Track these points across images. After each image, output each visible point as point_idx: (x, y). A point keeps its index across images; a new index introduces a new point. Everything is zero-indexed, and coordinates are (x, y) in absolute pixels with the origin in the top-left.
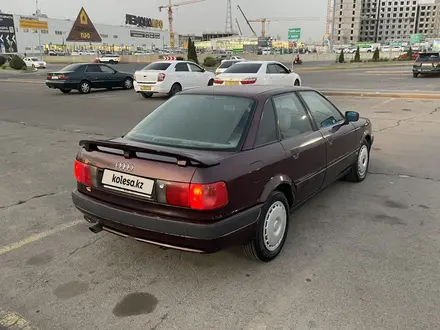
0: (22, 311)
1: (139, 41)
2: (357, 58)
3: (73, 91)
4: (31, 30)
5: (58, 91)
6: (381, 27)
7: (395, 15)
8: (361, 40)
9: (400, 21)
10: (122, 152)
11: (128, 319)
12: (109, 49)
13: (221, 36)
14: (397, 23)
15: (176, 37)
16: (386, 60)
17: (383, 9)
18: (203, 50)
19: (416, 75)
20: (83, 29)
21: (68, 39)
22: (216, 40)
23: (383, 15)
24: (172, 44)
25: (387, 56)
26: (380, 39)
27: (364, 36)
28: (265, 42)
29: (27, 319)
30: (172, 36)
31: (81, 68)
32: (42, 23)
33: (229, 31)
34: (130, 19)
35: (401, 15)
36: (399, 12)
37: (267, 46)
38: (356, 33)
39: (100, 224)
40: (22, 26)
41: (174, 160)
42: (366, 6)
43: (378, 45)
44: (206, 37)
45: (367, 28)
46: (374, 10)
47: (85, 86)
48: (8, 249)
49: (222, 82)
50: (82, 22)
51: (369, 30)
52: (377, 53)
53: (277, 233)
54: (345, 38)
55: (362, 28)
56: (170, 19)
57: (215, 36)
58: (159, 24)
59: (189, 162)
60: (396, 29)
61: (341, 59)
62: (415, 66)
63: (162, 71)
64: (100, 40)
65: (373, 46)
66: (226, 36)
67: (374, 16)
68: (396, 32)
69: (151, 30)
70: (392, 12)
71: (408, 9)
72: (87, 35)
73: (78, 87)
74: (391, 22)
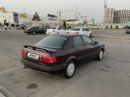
0: (4, 86)
1: (51, 21)
2: (111, 28)
3: (31, 34)
4: (23, 17)
5: (27, 34)
6: (120, 19)
7: (124, 16)
8: (113, 23)
9: (125, 18)
10: (32, 48)
11: (29, 89)
12: (43, 23)
13: (73, 20)
14: (124, 18)
15: (61, 20)
16: (120, 29)
17: (120, 14)
18: (68, 24)
19: (127, 33)
20: (36, 18)
21: (32, 20)
22: (72, 21)
23: (120, 16)
24: (60, 22)
25: (120, 27)
26: (119, 22)
27: (114, 22)
28: (85, 22)
29: (5, 88)
30: (60, 20)
31: (33, 28)
32: (26, 16)
33: (76, 19)
34: (49, 15)
35: (125, 16)
36: (125, 15)
37: (86, 23)
38: (112, 21)
39: (27, 66)
40: (20, 16)
41: (44, 51)
42: (115, 13)
43: (118, 24)
44: (69, 21)
45: (115, 19)
46: (118, 15)
47: (34, 33)
48: (5, 72)
49: (69, 33)
50: (36, 16)
51: (116, 20)
52: (117, 26)
53: (71, 71)
54: (109, 22)
55: (114, 19)
56: (60, 15)
57: (72, 20)
58: (57, 17)
59: (47, 51)
60: (124, 20)
61: (107, 28)
62: (127, 31)
63: (54, 29)
64: (40, 21)
65: (116, 24)
66: (75, 20)
67: (118, 16)
68: (124, 21)
69: (54, 18)
70: (123, 15)
71: (127, 14)
72: (37, 19)
73: (32, 33)
74: (122, 18)
